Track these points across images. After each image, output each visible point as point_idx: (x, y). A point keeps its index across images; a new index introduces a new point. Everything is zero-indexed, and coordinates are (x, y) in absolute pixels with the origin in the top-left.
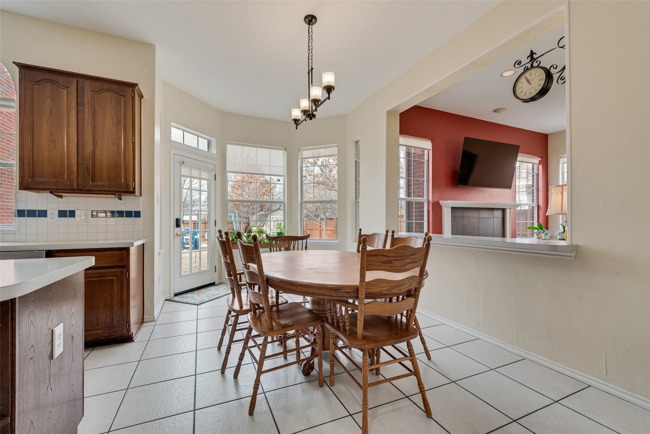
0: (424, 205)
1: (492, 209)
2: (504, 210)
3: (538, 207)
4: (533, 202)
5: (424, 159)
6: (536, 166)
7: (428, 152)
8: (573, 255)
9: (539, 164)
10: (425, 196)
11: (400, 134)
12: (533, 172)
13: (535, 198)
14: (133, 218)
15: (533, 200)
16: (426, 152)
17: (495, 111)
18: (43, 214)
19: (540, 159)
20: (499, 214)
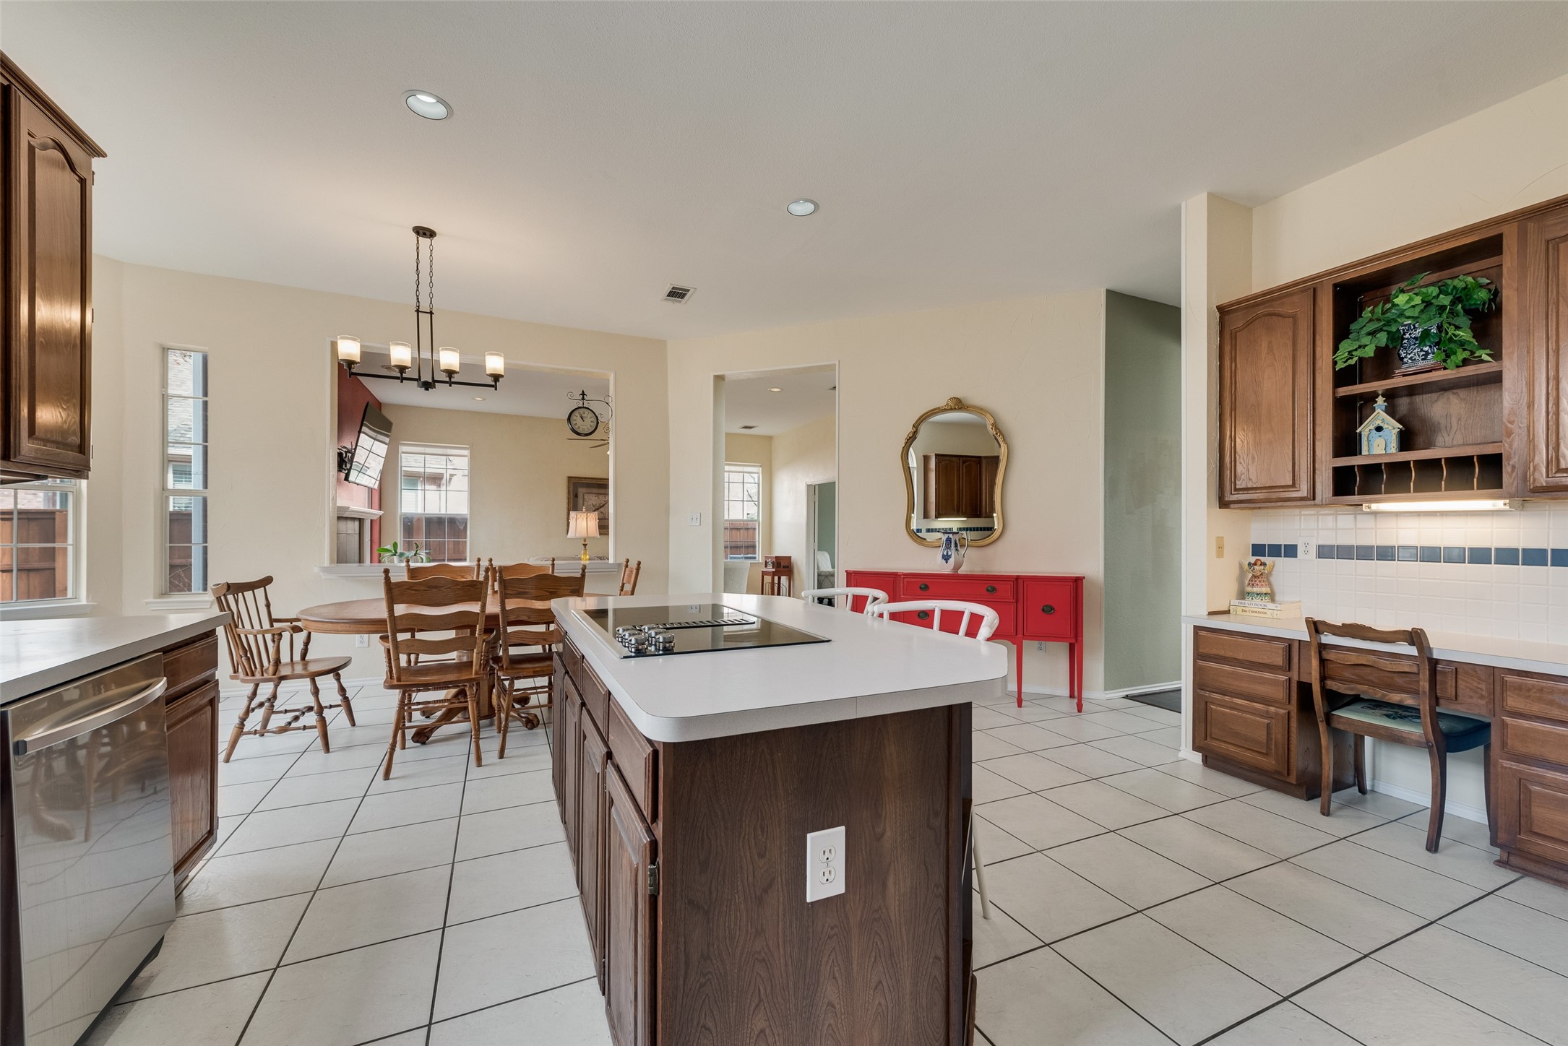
1: (355, 520)
2: (361, 522)
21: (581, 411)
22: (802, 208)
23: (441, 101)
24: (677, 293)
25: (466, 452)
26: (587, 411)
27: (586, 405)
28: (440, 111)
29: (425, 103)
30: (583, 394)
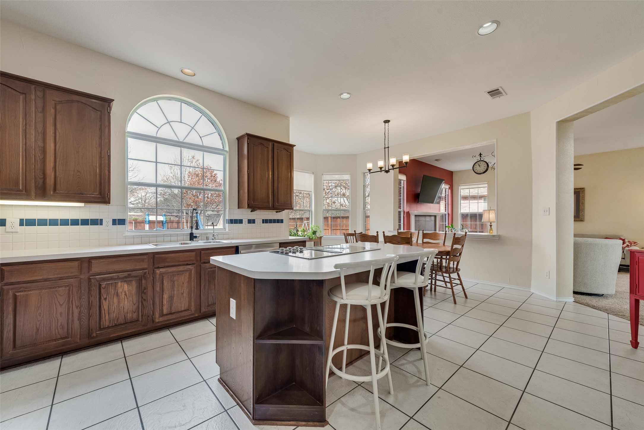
0: (401, 213)
1: (431, 216)
2: (435, 216)
3: (448, 214)
4: (445, 211)
5: (401, 186)
6: (447, 190)
7: (404, 182)
8: (498, 239)
9: (449, 189)
10: (402, 208)
11: (399, 172)
12: (446, 193)
13: (447, 209)
14: (280, 223)
15: (445, 210)
16: (402, 182)
17: (436, 160)
18: (241, 221)
19: (449, 186)
20: (433, 218)
21: (479, 163)
22: (488, 28)
23: (348, 93)
24: (494, 93)
25: (486, 185)
26: (482, 162)
27: (482, 159)
28: (348, 96)
29: (345, 96)
30: (480, 154)
